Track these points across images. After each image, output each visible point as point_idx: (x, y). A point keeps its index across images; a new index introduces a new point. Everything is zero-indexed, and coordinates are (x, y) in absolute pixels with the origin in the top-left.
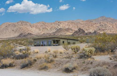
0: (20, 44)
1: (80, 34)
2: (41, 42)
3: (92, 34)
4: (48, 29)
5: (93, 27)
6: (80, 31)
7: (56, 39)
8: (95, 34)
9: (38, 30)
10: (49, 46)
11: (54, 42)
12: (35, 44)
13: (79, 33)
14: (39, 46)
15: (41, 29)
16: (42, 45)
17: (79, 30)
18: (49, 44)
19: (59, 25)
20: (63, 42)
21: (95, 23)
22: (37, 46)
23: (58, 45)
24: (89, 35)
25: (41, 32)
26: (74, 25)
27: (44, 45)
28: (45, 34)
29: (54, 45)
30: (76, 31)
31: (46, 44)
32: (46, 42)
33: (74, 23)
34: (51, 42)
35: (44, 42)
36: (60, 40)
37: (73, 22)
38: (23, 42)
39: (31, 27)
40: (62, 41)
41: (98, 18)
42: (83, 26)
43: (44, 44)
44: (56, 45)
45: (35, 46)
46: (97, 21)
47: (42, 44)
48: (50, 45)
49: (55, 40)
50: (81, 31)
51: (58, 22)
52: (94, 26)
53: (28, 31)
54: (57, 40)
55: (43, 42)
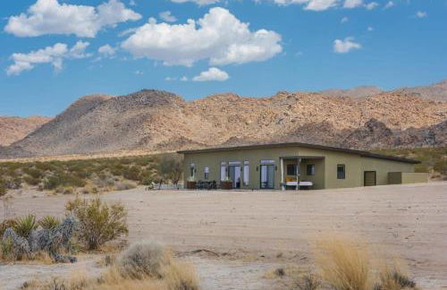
0: (129, 179)
1: (373, 140)
2: (223, 169)
3: (418, 141)
4: (250, 122)
5: (422, 115)
6: (372, 131)
7: (302, 154)
8: (433, 142)
9: (210, 125)
10: (261, 188)
11: (291, 170)
12: (192, 179)
13: (368, 139)
14: (210, 188)
15: (224, 121)
16: (227, 186)
17: (368, 125)
18: (264, 179)
19: (290, 106)
20: (341, 171)
21: (432, 102)
22: (201, 188)
23: (310, 184)
24: (410, 146)
25: (222, 134)
26: (350, 107)
27: (238, 186)
28: (237, 140)
29: (289, 183)
30: (357, 131)
31: (246, 180)
32: (246, 169)
33: (347, 100)
34: (272, 169)
35: (238, 170)
36: (322, 159)
37: (345, 95)
38: (143, 168)
39: (184, 112)
40: (331, 163)
41: (441, 84)
42: (382, 111)
43: (236, 181)
44: (302, 184)
45: (191, 186)
46: (436, 93)
47: (224, 178)
48: (271, 184)
49: (295, 159)
50: (377, 130)
51: (288, 97)
52: (428, 110)
53: (172, 129)
54: (305, 160)
55: (230, 171)
